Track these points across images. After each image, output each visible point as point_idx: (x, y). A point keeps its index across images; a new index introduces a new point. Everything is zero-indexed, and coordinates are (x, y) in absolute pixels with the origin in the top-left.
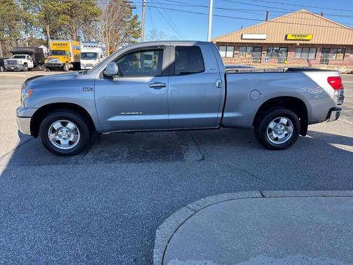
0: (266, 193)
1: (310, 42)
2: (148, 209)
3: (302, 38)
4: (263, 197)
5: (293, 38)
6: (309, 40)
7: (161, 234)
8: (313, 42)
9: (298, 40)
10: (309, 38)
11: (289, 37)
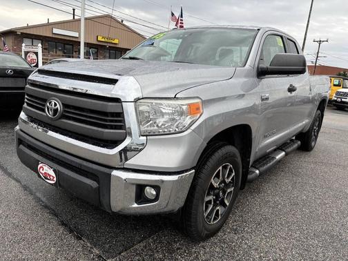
1: (117, 46)
3: (110, 41)
5: (103, 40)
6: (116, 44)
8: (119, 46)
9: (107, 42)
10: (116, 41)
11: (100, 38)
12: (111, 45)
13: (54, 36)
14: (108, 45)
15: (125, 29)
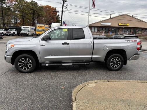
0: (110, 80)
1: (128, 27)
2: (68, 85)
3: (125, 25)
4: (108, 82)
5: (121, 25)
6: (128, 26)
7: (74, 92)
8: (129, 27)
9: (123, 26)
10: (128, 25)
11: (120, 24)
12: (125, 27)
13: (101, 26)
14: (123, 27)
15: (138, 21)
